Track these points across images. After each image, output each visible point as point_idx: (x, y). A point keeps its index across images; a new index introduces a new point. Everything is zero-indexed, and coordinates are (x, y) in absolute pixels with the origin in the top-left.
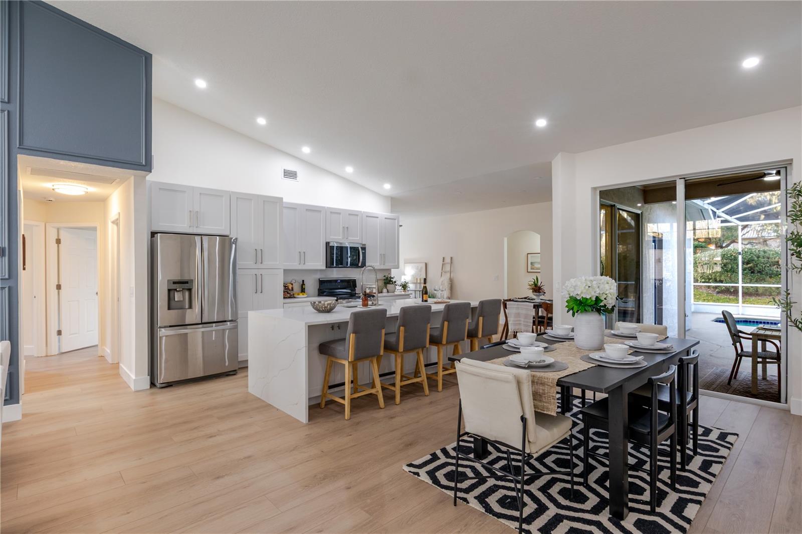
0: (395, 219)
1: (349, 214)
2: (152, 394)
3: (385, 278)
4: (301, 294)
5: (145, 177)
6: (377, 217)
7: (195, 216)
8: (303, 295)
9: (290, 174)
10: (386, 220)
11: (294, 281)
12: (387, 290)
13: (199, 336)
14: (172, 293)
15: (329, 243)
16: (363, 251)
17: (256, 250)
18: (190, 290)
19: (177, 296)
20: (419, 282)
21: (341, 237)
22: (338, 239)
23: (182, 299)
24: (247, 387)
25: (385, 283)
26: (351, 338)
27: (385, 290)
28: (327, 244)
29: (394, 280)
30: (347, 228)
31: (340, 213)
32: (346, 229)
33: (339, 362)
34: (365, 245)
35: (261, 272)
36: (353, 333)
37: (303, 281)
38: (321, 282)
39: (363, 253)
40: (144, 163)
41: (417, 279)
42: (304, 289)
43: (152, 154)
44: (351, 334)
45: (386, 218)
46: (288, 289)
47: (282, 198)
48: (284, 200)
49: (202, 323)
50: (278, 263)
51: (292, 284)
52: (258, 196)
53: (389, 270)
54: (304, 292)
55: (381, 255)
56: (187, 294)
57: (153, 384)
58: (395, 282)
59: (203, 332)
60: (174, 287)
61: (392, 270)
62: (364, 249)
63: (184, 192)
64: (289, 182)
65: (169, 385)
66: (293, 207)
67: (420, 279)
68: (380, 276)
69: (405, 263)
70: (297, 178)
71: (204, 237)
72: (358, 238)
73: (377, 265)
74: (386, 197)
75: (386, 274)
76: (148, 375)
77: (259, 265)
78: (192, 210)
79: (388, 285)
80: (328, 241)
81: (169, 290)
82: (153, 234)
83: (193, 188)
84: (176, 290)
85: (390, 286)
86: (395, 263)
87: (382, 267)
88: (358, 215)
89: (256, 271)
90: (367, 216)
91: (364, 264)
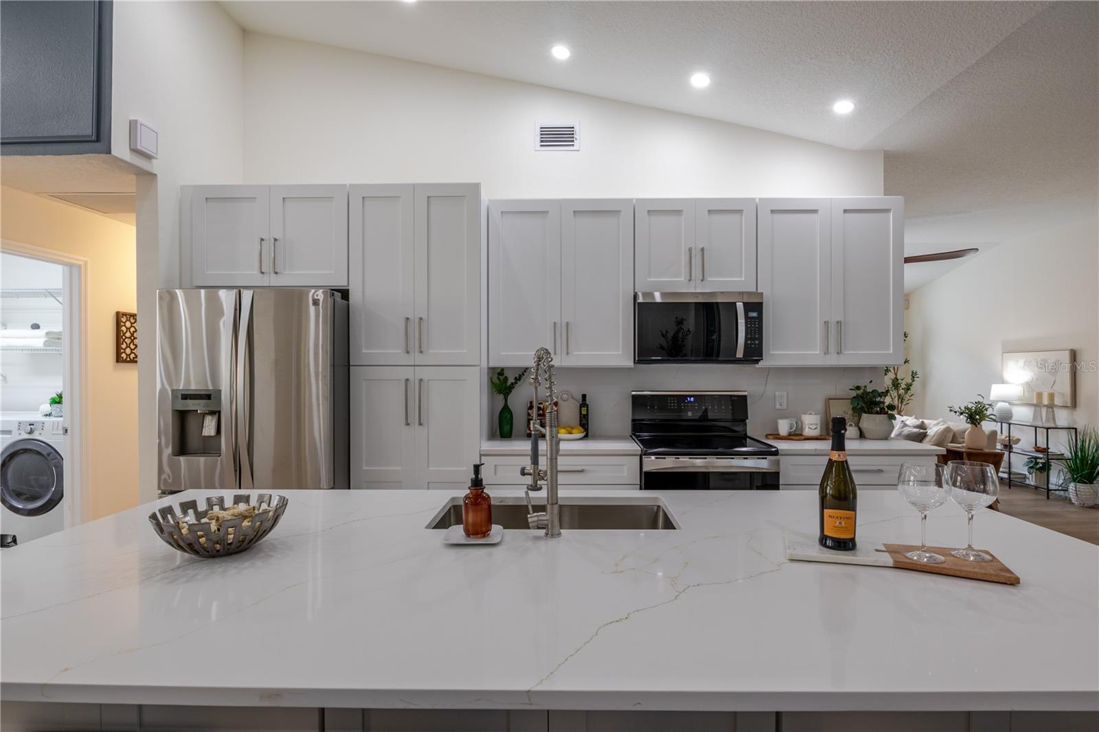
0: (887, 211)
1: (711, 212)
3: (854, 394)
6: (815, 211)
7: (273, 250)
9: (557, 137)
10: (848, 215)
11: (564, 397)
15: (641, 295)
16: (755, 314)
17: (407, 319)
19: (209, 426)
21: (682, 279)
22: (672, 284)
23: (214, 433)
25: (854, 409)
28: (638, 297)
29: (886, 401)
30: (703, 250)
32: (698, 256)
34: (761, 295)
35: (420, 373)
37: (584, 396)
38: (642, 402)
39: (748, 317)
41: (1040, 395)
42: (588, 417)
45: (845, 211)
50: (465, 351)
52: (416, 188)
55: (826, 323)
60: (186, 405)
62: (755, 307)
63: (251, 199)
64: (557, 154)
66: (538, 210)
67: (1052, 396)
68: (843, 388)
69: (1003, 353)
70: (576, 143)
71: (245, 293)
72: (743, 279)
73: (813, 354)
74: (864, 154)
75: (861, 383)
77: (414, 358)
78: (264, 237)
79: (864, 416)
80: (637, 290)
83: (269, 188)
85: (869, 421)
86: (889, 349)
87: (833, 360)
88: (740, 212)
89: (408, 373)
90: (772, 211)
91: (754, 353)
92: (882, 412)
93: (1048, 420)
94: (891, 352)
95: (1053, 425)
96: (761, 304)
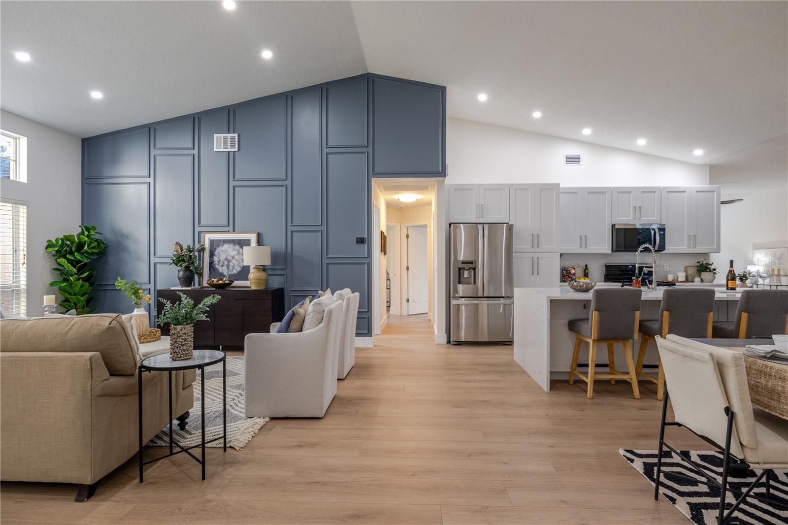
0: (714, 191)
1: (643, 192)
2: (448, 348)
3: (698, 264)
4: (582, 278)
5: (444, 182)
6: (685, 192)
7: (481, 209)
8: (585, 279)
9: (573, 160)
11: (577, 266)
12: (701, 279)
13: (486, 307)
14: (462, 271)
15: (615, 225)
16: (662, 233)
17: (533, 235)
18: (474, 269)
19: (466, 274)
20: (776, 273)
21: (631, 218)
22: (628, 219)
23: (469, 277)
24: (513, 356)
25: (698, 271)
26: (594, 316)
27: (697, 279)
28: (613, 226)
29: (712, 267)
30: (640, 207)
31: (630, 192)
32: (638, 209)
33: (586, 339)
34: (664, 225)
35: (537, 255)
36: (596, 310)
37: (586, 266)
38: (608, 268)
39: (660, 235)
40: (441, 171)
41: (773, 270)
42: (587, 273)
43: (447, 163)
44: (594, 312)
45: (697, 192)
46: (570, 273)
47: (559, 184)
48: (561, 186)
49: (483, 297)
50: (554, 247)
51: (574, 269)
52: (535, 185)
53: (706, 255)
54: (587, 277)
55: (690, 236)
56: (472, 272)
57: (449, 342)
58: (714, 270)
59: (488, 304)
60: (462, 266)
61: (711, 254)
62: (662, 230)
63: (473, 189)
64: (573, 167)
65: (459, 344)
66: (573, 192)
67: (779, 270)
68: (693, 262)
69: (754, 249)
70: (580, 162)
71: (485, 225)
72: (656, 218)
73: (684, 248)
75: (701, 260)
76: (446, 333)
77: (537, 250)
78: (478, 204)
79: (703, 273)
80: (613, 223)
81: (460, 269)
82: (450, 224)
83: (479, 185)
84: (464, 268)
85: (705, 275)
86: (714, 246)
87: (692, 251)
88: (654, 192)
89: (532, 255)
90: (668, 192)
91: (662, 248)
92: (710, 271)
93: (777, 282)
94: (715, 247)
95: (779, 284)
96: (665, 229)
